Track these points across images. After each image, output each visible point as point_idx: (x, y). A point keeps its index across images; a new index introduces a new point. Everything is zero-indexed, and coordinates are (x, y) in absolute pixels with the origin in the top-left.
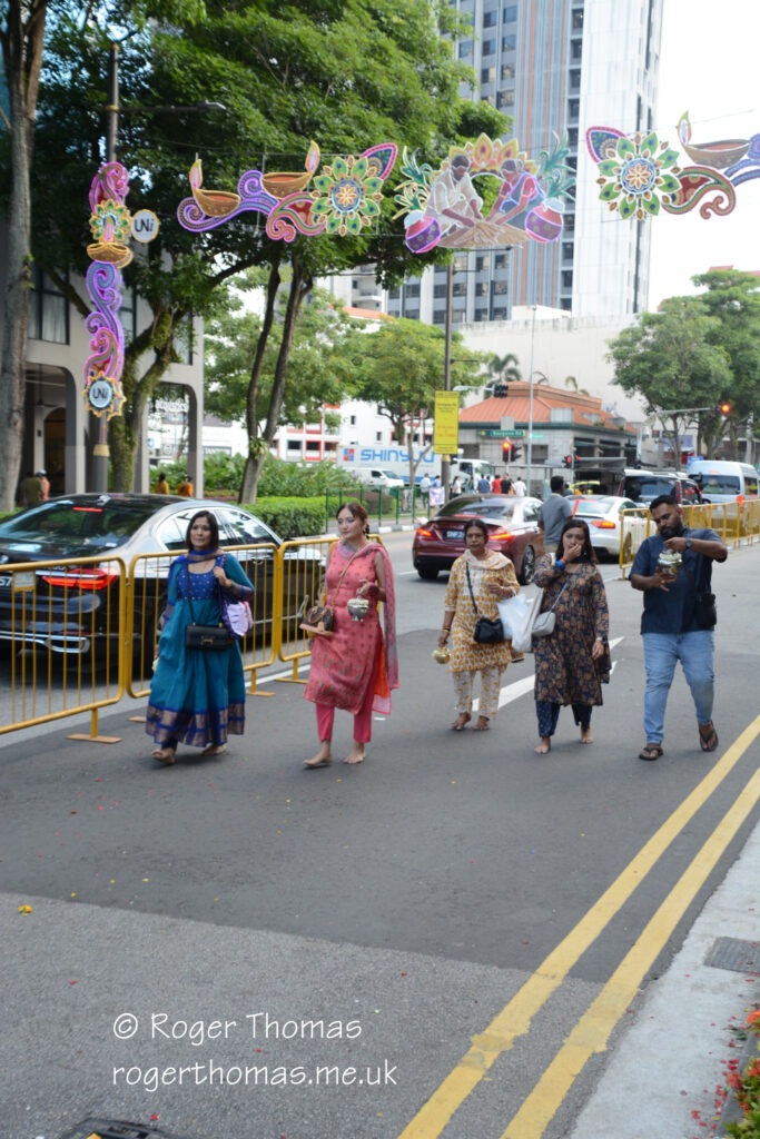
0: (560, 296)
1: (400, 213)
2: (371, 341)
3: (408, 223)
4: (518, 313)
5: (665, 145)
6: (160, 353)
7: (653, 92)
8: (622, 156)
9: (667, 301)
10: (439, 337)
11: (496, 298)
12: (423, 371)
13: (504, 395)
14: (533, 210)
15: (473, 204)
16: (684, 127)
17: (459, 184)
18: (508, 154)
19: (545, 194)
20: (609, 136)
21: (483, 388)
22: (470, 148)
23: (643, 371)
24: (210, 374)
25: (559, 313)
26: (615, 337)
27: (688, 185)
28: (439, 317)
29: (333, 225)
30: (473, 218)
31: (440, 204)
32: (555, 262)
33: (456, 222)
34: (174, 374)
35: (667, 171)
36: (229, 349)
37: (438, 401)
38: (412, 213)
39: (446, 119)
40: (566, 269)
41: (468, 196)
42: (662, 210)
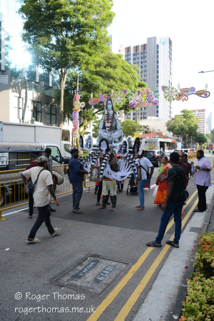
0: (156, 115)
1: (128, 101)
2: (122, 123)
3: (130, 103)
4: (149, 118)
5: (175, 89)
6: (85, 127)
7: (172, 79)
8: (168, 91)
9: (176, 115)
10: (135, 122)
11: (145, 115)
12: (132, 129)
13: (147, 133)
14: (152, 100)
15: (141, 99)
16: (179, 86)
17: (139, 96)
18: (147, 90)
19: (154, 97)
20: (165, 87)
21: (142, 132)
22: (140, 90)
23: (172, 128)
24: (93, 130)
25: (156, 118)
26: (167, 122)
27: (180, 96)
28: (134, 119)
29: (116, 103)
30: (141, 102)
31: (135, 99)
32: (155, 109)
33: (138, 102)
34: (87, 130)
35: (176, 93)
36: (96, 126)
37: (135, 134)
38: (130, 101)
39: (136, 84)
40: (157, 110)
41: (141, 98)
42: (175, 100)
